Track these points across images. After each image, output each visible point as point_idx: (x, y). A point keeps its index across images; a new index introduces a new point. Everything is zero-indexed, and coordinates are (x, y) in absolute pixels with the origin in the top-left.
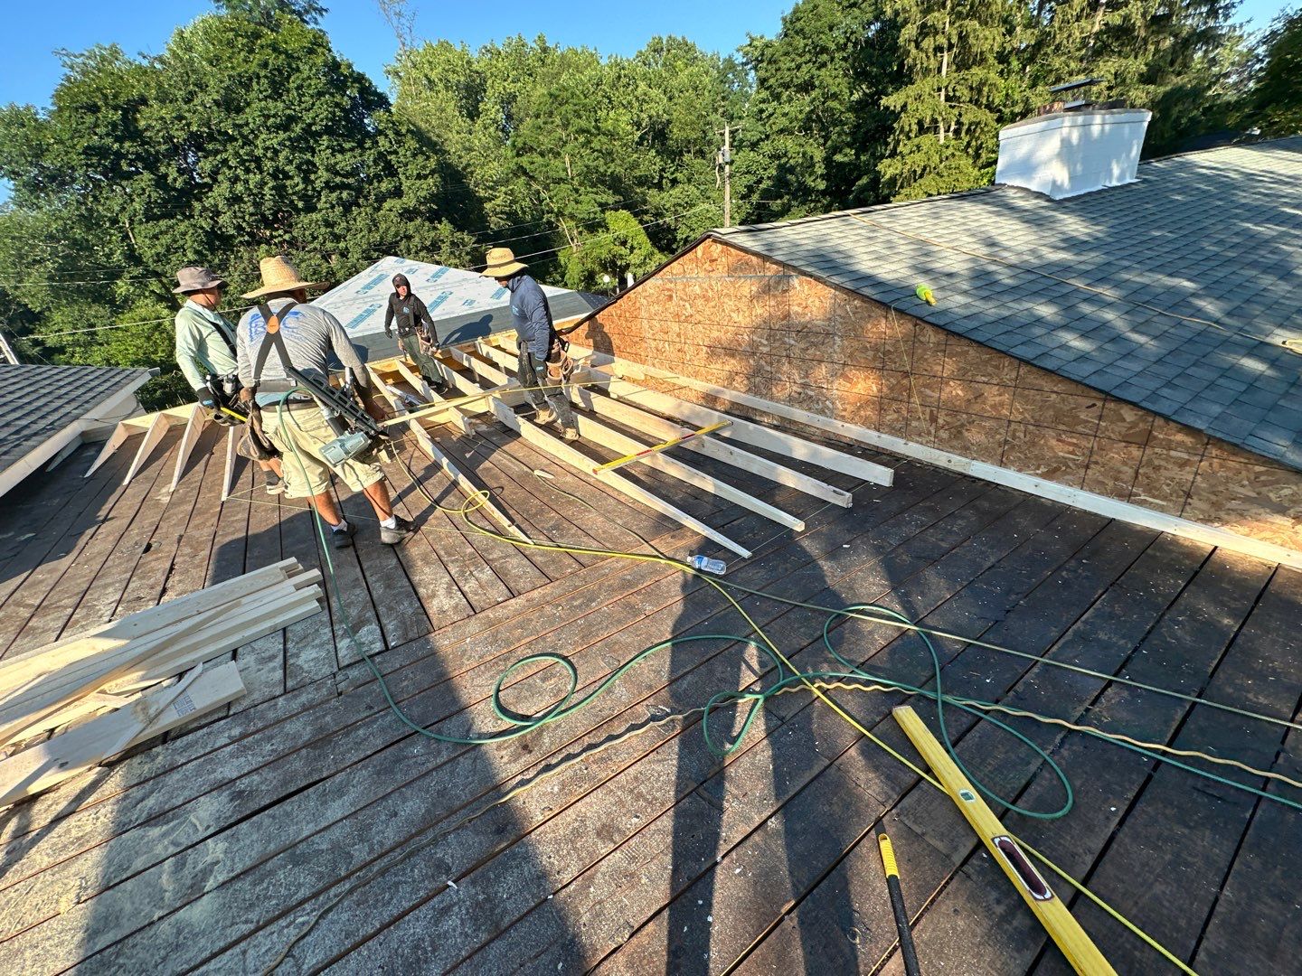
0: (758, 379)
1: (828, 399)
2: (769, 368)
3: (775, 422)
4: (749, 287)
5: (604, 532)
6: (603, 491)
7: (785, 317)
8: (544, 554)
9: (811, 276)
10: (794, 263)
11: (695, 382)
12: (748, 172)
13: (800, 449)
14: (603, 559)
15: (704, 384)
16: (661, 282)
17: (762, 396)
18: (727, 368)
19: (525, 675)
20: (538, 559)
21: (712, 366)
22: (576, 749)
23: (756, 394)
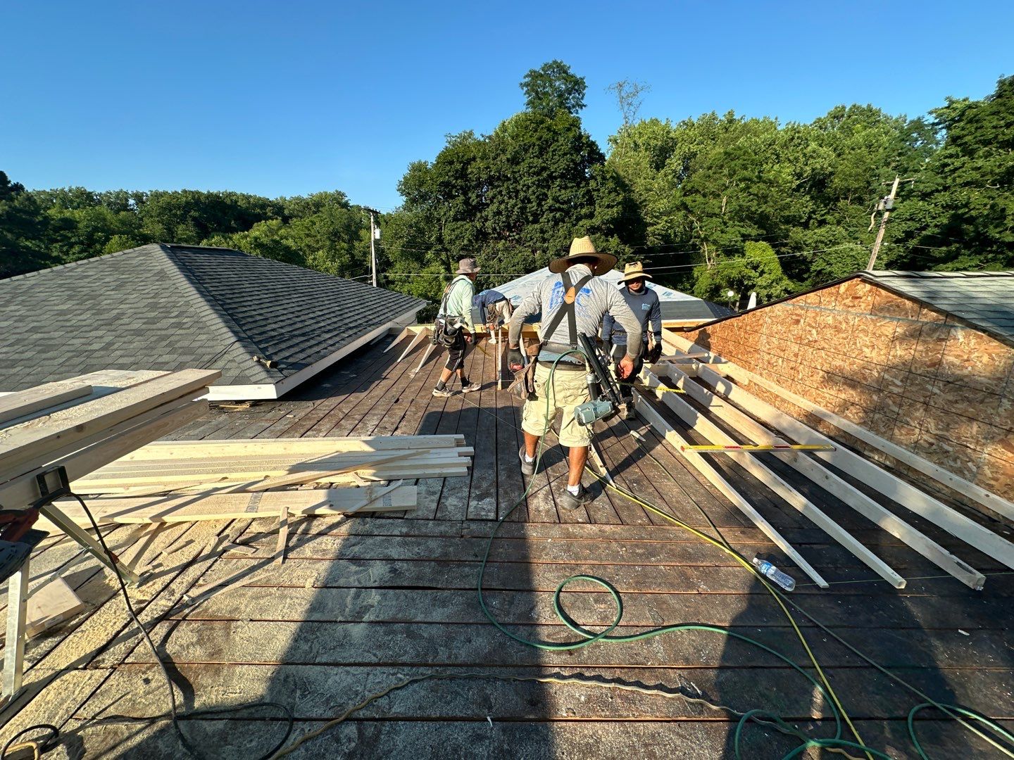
0: (877, 416)
1: (971, 460)
2: (896, 409)
3: (888, 463)
4: (891, 328)
5: (677, 502)
6: (685, 466)
7: (933, 365)
8: (622, 499)
9: (984, 331)
10: (963, 315)
11: (802, 399)
12: (911, 219)
13: (915, 500)
14: (671, 524)
15: (810, 403)
16: (791, 307)
17: (878, 432)
18: (843, 396)
19: (583, 589)
20: (617, 501)
21: (825, 390)
22: (607, 675)
23: (871, 429)
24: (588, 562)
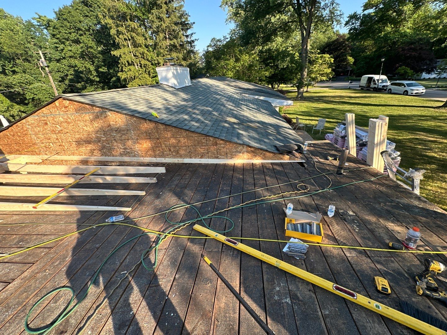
0: (104, 150)
1: (135, 151)
2: (108, 145)
3: (118, 164)
4: (88, 117)
5: (55, 230)
7: (109, 126)
9: (115, 111)
10: (106, 107)
11: (74, 157)
13: (132, 170)
14: (61, 240)
15: (79, 157)
17: (109, 156)
18: (89, 148)
19: (42, 308)
21: (80, 149)
23: (106, 156)
24: (31, 297)
